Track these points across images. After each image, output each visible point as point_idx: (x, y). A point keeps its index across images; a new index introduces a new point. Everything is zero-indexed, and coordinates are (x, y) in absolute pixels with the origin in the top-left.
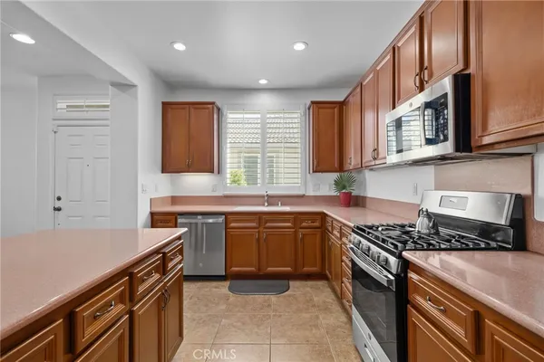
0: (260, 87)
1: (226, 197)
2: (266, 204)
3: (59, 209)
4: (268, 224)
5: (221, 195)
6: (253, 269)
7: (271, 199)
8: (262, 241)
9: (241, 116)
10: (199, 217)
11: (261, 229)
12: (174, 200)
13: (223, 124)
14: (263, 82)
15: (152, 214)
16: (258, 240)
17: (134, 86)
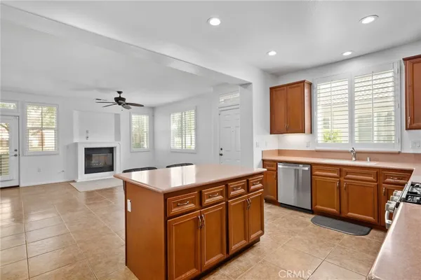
0: (346, 58)
1: (317, 151)
2: (354, 159)
3: (221, 155)
4: (348, 176)
5: (314, 149)
6: (335, 210)
7: (358, 155)
8: (343, 189)
9: (328, 86)
10: (301, 166)
11: (342, 179)
12: (280, 152)
13: (315, 95)
14: (347, 54)
15: (263, 161)
16: (339, 187)
17: (250, 84)
